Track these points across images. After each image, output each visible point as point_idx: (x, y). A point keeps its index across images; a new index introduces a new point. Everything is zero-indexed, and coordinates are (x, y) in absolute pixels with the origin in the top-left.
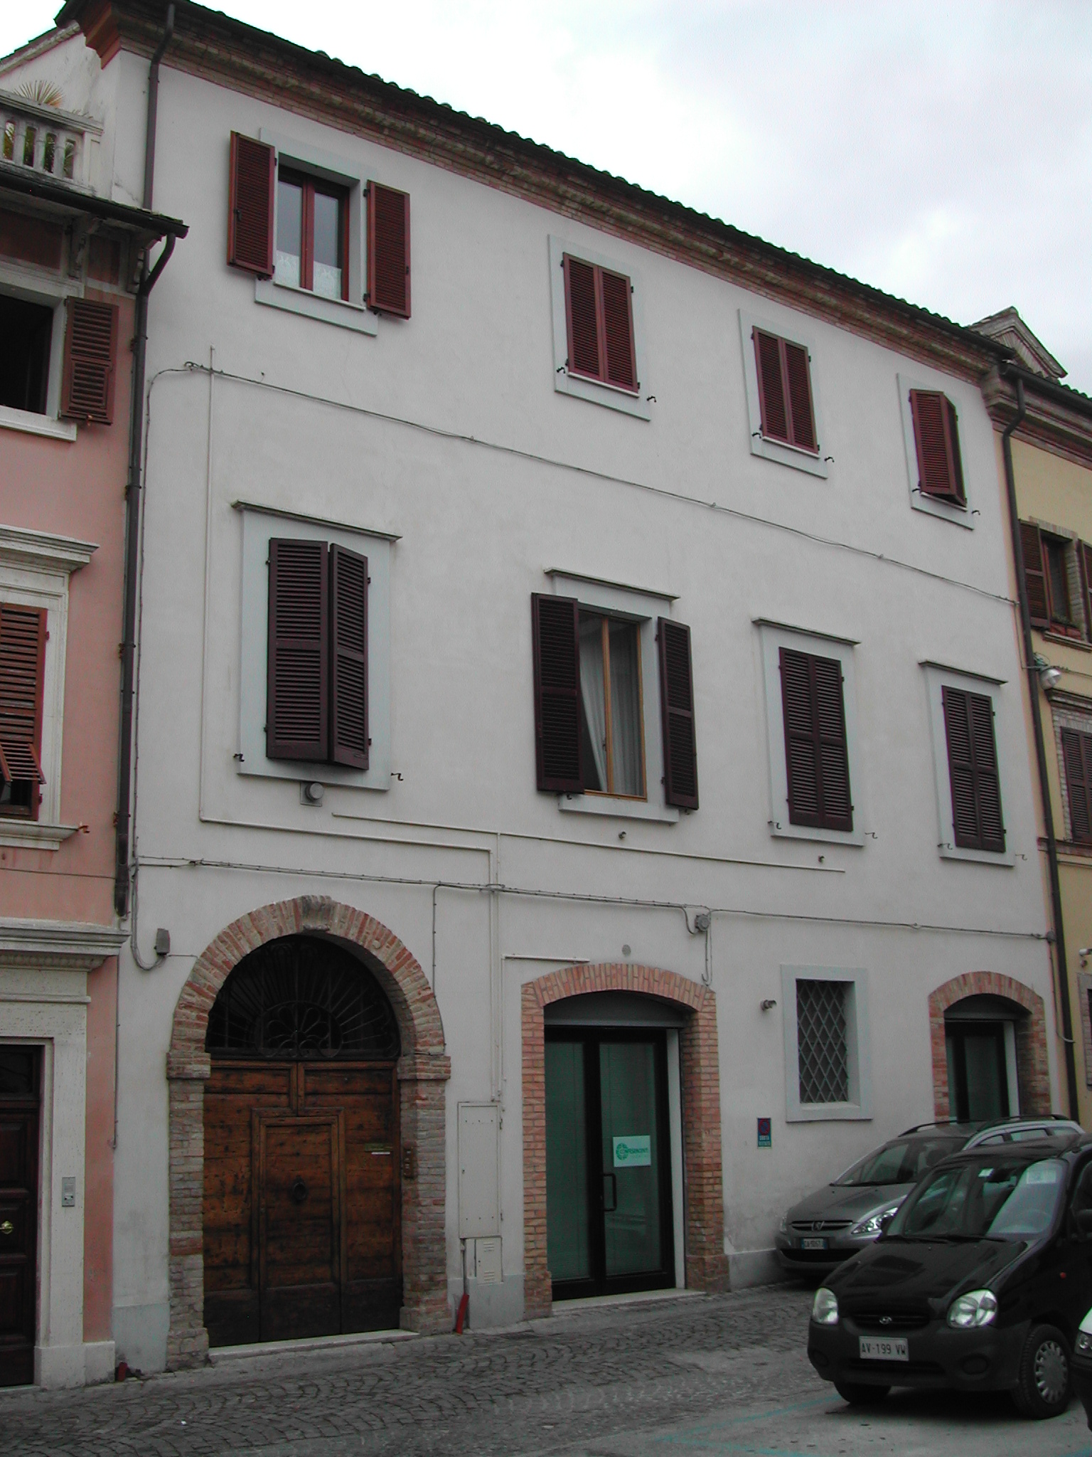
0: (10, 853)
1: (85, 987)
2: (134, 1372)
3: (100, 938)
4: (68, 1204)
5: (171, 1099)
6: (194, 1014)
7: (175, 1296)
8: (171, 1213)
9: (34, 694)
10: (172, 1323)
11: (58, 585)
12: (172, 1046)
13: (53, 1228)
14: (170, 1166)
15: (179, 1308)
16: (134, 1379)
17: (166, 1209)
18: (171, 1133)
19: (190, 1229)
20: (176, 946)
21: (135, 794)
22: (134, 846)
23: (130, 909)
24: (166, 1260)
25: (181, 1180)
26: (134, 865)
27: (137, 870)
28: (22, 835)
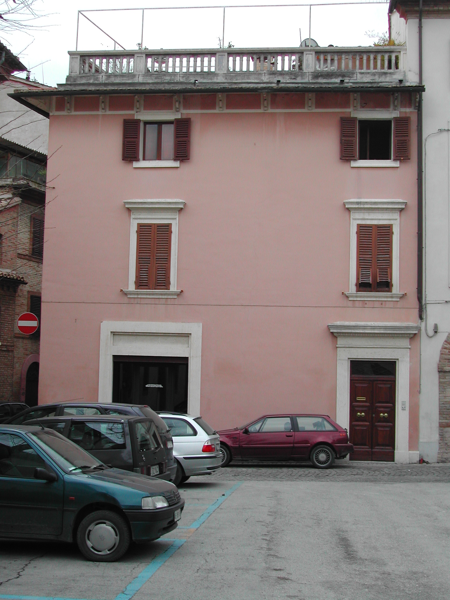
0: (384, 303)
1: (409, 343)
2: (426, 462)
3: (410, 328)
4: (403, 409)
5: (440, 378)
6: (447, 351)
7: (441, 440)
8: (440, 414)
9: (389, 252)
10: (439, 448)
11: (396, 216)
12: (440, 361)
13: (399, 416)
14: (439, 399)
15: (442, 444)
16: (425, 464)
17: (438, 413)
18: (439, 389)
19: (446, 419)
20: (440, 329)
21: (425, 280)
22: (426, 297)
23: (424, 318)
24: (438, 429)
25: (443, 404)
26: (425, 304)
27: (426, 305)
28: (387, 297)
